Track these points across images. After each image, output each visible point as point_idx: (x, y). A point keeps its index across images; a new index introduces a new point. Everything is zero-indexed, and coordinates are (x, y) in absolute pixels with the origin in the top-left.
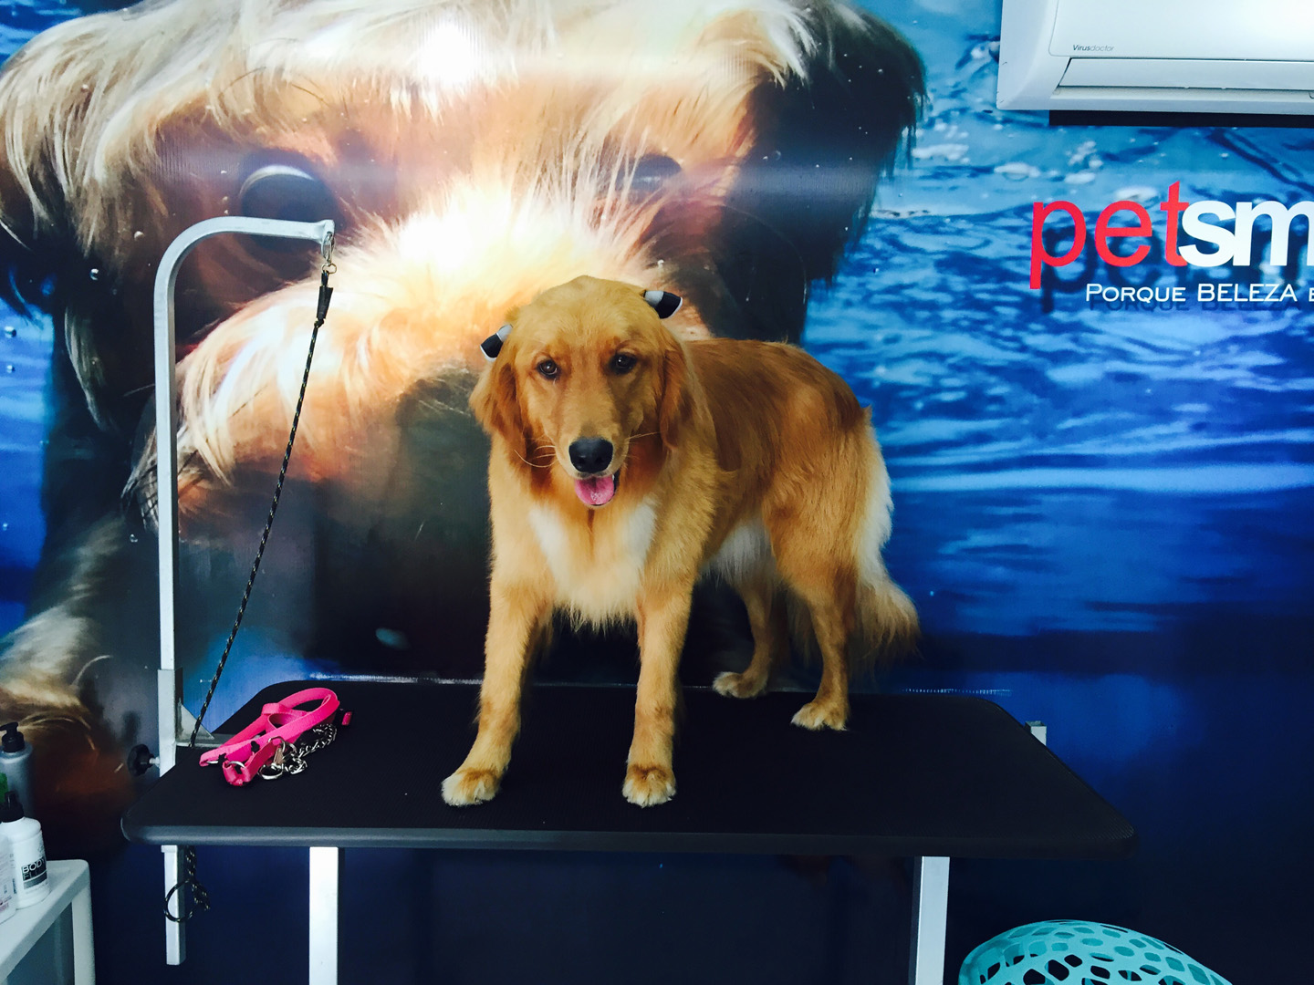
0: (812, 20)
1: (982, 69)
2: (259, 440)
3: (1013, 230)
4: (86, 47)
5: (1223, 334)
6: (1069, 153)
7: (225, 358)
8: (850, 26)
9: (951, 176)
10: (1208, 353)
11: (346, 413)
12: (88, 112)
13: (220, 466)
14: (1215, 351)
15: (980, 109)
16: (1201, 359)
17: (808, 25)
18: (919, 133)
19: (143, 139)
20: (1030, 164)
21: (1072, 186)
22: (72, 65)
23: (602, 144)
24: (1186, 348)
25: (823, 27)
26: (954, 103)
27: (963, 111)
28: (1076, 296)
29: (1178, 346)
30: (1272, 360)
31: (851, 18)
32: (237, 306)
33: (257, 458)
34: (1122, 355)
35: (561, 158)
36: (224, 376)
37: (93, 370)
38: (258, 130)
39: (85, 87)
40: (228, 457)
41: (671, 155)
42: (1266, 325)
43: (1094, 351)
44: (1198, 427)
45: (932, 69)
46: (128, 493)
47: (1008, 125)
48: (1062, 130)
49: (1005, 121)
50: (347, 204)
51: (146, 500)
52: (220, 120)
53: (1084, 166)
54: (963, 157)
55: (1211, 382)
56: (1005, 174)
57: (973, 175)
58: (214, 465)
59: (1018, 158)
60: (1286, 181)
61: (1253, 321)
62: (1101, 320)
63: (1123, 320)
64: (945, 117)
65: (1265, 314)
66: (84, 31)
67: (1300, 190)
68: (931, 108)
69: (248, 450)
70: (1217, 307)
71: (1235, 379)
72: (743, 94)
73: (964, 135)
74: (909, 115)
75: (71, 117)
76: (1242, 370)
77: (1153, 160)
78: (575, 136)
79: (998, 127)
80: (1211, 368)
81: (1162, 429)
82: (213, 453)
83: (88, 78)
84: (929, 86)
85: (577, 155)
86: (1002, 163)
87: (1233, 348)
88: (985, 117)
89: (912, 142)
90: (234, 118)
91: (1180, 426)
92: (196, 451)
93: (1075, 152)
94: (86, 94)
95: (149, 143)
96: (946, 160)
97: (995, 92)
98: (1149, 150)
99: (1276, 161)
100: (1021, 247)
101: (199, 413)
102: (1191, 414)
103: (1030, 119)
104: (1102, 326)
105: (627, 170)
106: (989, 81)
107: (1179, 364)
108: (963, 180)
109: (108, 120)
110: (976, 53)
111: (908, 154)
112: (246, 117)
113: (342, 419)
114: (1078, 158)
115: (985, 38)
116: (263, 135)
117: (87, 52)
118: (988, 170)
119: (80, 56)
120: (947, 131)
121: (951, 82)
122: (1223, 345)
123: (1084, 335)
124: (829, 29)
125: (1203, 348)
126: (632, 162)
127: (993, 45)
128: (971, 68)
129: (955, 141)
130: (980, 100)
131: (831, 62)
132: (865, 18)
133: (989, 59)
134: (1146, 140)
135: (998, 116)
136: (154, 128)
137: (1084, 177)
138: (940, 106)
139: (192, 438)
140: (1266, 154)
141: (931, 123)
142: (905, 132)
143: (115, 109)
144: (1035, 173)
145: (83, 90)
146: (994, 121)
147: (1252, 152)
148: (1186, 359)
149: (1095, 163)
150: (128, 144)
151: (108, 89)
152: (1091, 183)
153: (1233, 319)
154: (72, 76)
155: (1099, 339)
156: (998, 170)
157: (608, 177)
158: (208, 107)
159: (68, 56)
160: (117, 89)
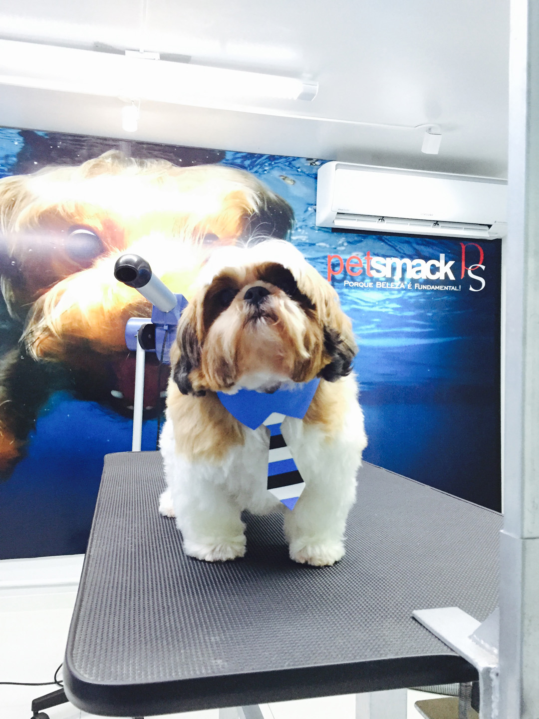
0: (260, 195)
1: (311, 214)
2: (71, 323)
3: (322, 263)
4: (14, 186)
5: (385, 298)
6: (337, 241)
7: (60, 294)
8: (272, 198)
9: (303, 246)
10: (380, 303)
11: (103, 315)
12: (14, 208)
13: (56, 332)
14: (382, 303)
15: (312, 226)
16: (378, 305)
17: (259, 197)
18: (293, 232)
19: (34, 218)
20: (327, 243)
21: (339, 251)
22: (8, 192)
23: (193, 229)
24: (374, 301)
25: (263, 198)
26: (304, 223)
27: (306, 226)
28: (341, 284)
29: (371, 301)
30: (399, 306)
31: (272, 196)
32: (65, 276)
33: (70, 329)
34: (356, 303)
35: (179, 233)
36: (59, 301)
37: (11, 297)
38: (76, 218)
39: (13, 199)
40: (59, 328)
41: (215, 234)
42: (396, 296)
43: (347, 301)
44: (378, 326)
45: (296, 213)
46: (21, 341)
47: (320, 231)
48: (335, 234)
49: (319, 230)
50: (106, 244)
51: (28, 344)
52: (62, 213)
53: (342, 245)
54: (307, 239)
55: (381, 312)
56: (319, 246)
57: (309, 246)
58: (54, 332)
59: (323, 241)
60: (400, 253)
61: (393, 294)
62: (349, 292)
63: (355, 292)
64: (301, 227)
65: (396, 292)
66: (14, 180)
67: (403, 255)
68: (297, 225)
69: (67, 326)
70: (382, 289)
71: (388, 312)
72: (238, 216)
73: (307, 233)
74: (290, 226)
75: (8, 209)
76: (390, 308)
77: (362, 244)
78: (184, 225)
79: (317, 231)
80: (382, 308)
81: (368, 327)
82: (54, 327)
83: (14, 196)
84: (296, 218)
85: (185, 232)
86: (318, 243)
87: (387, 302)
88: (313, 228)
89: (291, 234)
90: (67, 213)
91: (373, 326)
92: (48, 327)
93: (339, 241)
94: (13, 202)
95: (36, 220)
96: (302, 240)
97: (315, 221)
98: (361, 241)
99: (397, 246)
100: (325, 268)
101: (49, 313)
102: (376, 322)
103: (326, 230)
104: (350, 294)
105: (201, 238)
106: (313, 217)
107: (373, 306)
108: (307, 247)
109: (21, 211)
110: (310, 209)
111: (290, 238)
112: (71, 213)
113: (102, 317)
114: (340, 242)
115: (312, 205)
116: (78, 220)
117: (15, 188)
118: (314, 244)
119: (12, 189)
120: (301, 232)
121: (302, 217)
122: (384, 301)
123: (344, 297)
124: (265, 198)
125: (379, 302)
126: (203, 235)
127: (314, 207)
128: (308, 213)
129: (304, 235)
130: (311, 223)
131: (266, 209)
132: (276, 196)
133: (313, 211)
134: (360, 238)
135: (317, 228)
136: (38, 215)
137: (343, 248)
138: (299, 224)
139: (46, 322)
140: (394, 244)
141: (297, 229)
142: (289, 231)
143: (24, 208)
144: (328, 246)
145: (12, 200)
146: (315, 229)
147: (390, 244)
148: (374, 305)
149: (346, 244)
150: (28, 219)
151: (22, 201)
152: (345, 250)
153: (387, 293)
154: (8, 195)
155: (349, 298)
156: (317, 244)
157: (195, 240)
158: (58, 209)
159: (7, 188)
160: (25, 201)
